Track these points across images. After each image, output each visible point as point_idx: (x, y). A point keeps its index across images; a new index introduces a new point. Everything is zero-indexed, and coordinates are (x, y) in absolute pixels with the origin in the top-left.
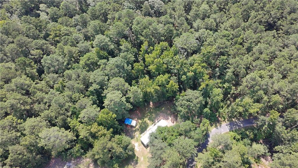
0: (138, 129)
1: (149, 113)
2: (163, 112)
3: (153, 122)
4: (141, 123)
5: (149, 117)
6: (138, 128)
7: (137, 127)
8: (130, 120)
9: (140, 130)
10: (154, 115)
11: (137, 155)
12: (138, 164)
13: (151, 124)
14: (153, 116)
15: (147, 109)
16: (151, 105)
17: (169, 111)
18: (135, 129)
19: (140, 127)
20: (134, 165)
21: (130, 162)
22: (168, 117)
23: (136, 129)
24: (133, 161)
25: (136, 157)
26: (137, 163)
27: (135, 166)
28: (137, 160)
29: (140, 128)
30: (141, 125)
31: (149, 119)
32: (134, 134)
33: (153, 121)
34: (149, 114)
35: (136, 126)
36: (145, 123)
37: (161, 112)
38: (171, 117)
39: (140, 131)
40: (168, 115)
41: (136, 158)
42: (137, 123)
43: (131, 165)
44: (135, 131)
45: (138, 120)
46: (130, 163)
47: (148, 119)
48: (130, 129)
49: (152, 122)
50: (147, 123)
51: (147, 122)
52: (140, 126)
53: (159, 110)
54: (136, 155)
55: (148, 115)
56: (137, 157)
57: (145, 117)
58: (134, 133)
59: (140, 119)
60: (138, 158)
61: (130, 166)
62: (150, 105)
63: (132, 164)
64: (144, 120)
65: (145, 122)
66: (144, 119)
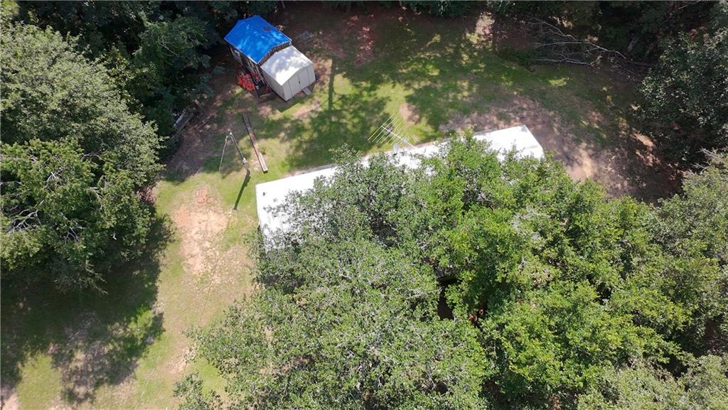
0: (297, 129)
1: (437, 67)
2: (545, 99)
3: (436, 129)
4: (343, 97)
5: (426, 88)
6: (307, 121)
7: (300, 112)
8: (277, 36)
9: (306, 136)
10: (465, 90)
11: (162, 303)
12: (124, 390)
13: (417, 139)
14: (457, 90)
15: (437, 38)
16: (479, 30)
17: (596, 116)
18: (278, 115)
19: (322, 118)
20: (80, 376)
21: (68, 330)
22: (572, 149)
23: (285, 120)
24: (95, 335)
25: (146, 317)
26: (117, 371)
27: (81, 390)
28: (134, 349)
29: (316, 129)
30: (337, 113)
31: (420, 102)
32: (251, 144)
33: (435, 121)
34: (436, 73)
35: (300, 98)
36: (372, 113)
37: (530, 94)
38: (595, 156)
39: (298, 148)
40: (581, 135)
41: (136, 328)
42: (311, 87)
43: (60, 359)
44: (272, 129)
45: (334, 72)
46: (62, 339)
47: (410, 99)
48: (243, 103)
49: (429, 129)
50: (386, 118)
51: (387, 109)
52: (330, 112)
53: (517, 79)
54: (160, 297)
55: (421, 75)
56: (158, 320)
57: (396, 78)
58: (257, 137)
59: (354, 74)
60: (156, 328)
61: (45, 360)
62: (472, 31)
63: (80, 355)
64: (373, 88)
65: (380, 104)
66: (377, 81)
